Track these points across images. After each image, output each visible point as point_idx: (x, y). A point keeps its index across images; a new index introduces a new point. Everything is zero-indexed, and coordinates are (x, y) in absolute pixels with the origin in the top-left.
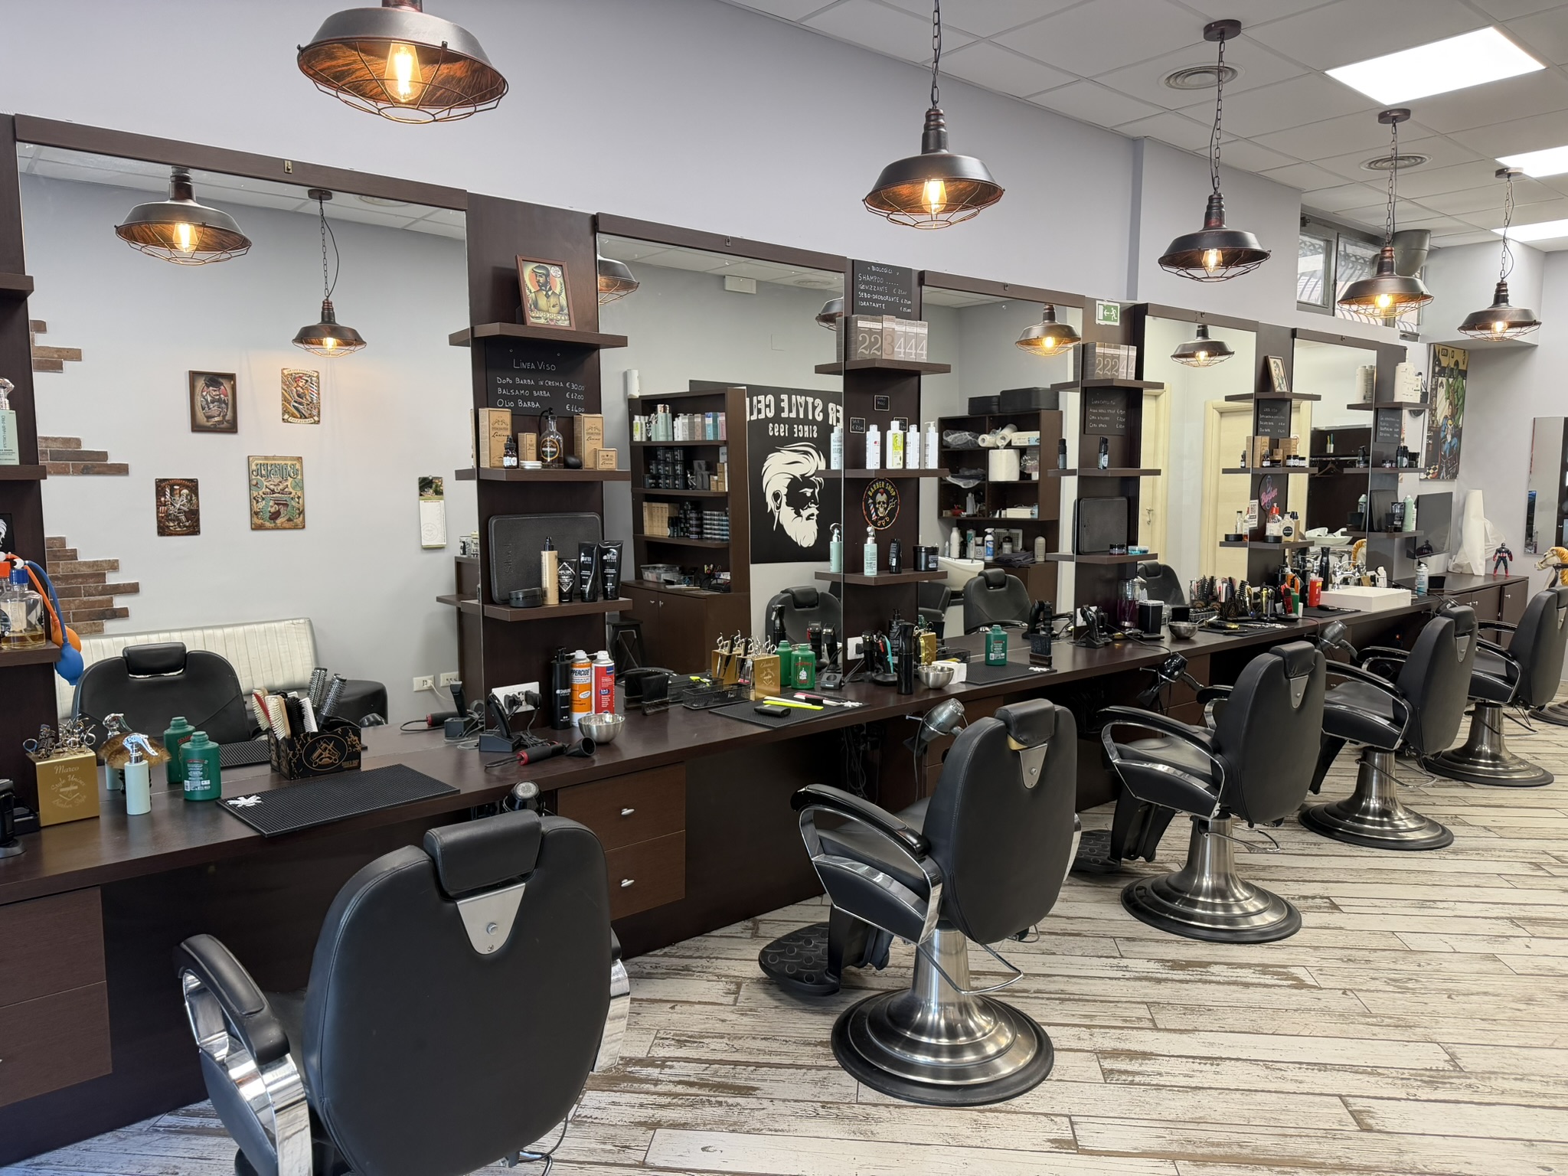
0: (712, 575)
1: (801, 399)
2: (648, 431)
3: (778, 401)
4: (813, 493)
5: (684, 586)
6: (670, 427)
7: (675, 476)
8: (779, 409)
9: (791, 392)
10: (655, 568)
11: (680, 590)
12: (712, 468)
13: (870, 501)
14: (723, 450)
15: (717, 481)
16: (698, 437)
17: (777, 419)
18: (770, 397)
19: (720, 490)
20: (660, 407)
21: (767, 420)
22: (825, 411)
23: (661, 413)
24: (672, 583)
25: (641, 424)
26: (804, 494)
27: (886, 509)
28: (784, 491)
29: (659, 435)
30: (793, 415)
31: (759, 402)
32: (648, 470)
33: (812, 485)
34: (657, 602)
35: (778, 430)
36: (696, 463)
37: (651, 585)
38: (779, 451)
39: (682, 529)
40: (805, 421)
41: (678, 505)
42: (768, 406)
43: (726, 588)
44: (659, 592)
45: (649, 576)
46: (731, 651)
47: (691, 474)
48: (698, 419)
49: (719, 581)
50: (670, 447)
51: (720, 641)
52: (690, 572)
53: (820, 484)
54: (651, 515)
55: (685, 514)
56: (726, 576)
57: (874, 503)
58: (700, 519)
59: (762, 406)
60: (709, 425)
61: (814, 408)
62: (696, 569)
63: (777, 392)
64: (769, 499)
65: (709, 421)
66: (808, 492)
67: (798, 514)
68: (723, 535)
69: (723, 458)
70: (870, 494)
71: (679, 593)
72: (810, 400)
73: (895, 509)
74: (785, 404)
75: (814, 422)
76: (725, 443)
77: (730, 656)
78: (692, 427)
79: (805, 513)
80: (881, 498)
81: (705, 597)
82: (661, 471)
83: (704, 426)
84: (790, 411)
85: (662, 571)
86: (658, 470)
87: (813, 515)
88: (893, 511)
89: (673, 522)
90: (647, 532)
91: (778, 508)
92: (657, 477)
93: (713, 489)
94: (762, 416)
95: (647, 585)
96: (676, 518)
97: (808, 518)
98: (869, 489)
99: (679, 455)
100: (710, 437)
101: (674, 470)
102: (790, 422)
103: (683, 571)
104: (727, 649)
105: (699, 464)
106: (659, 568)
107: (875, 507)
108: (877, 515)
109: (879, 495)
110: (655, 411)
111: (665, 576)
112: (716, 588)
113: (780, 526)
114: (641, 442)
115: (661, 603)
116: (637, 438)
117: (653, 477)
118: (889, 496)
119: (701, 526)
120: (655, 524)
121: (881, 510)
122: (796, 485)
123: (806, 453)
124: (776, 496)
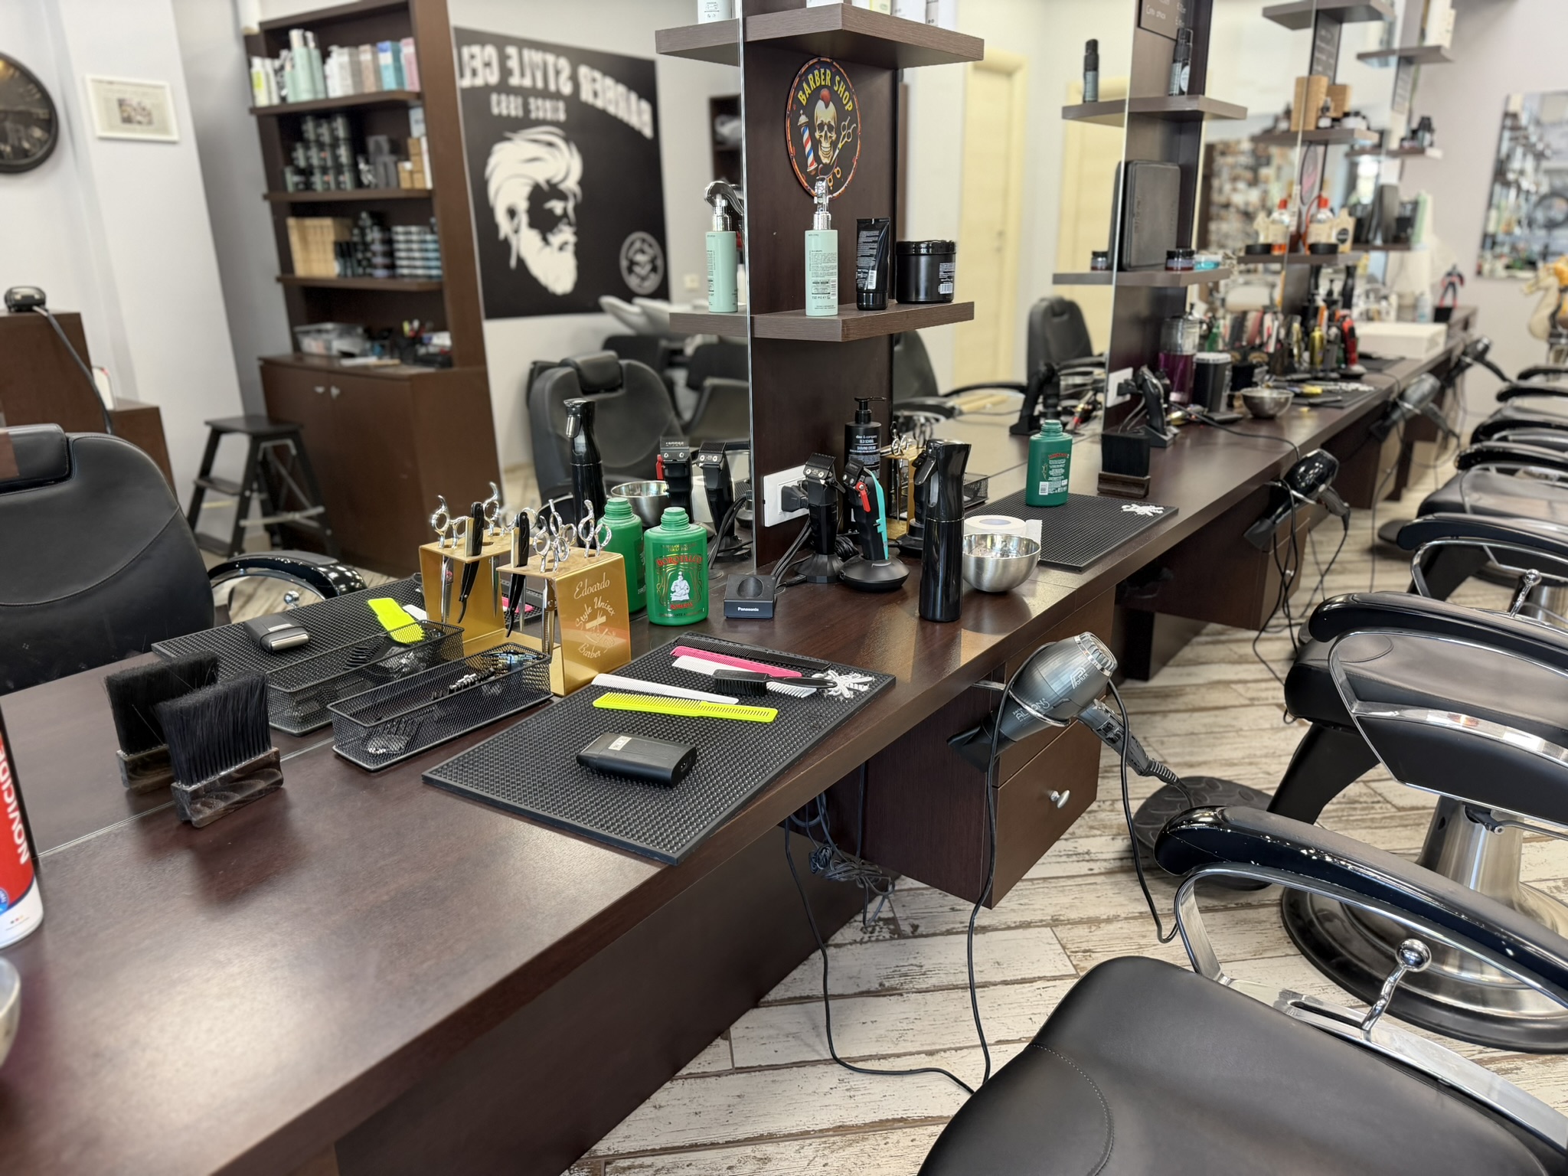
0: (417, 339)
1: (537, 57)
2: (281, 86)
3: (503, 58)
4: (565, 210)
5: (372, 360)
6: (318, 76)
7: (339, 169)
8: (505, 72)
9: (523, 44)
10: (319, 331)
11: (366, 367)
12: (400, 150)
13: (803, 119)
14: (416, 115)
15: (411, 173)
16: (370, 87)
17: (503, 87)
18: (490, 51)
19: (418, 185)
20: (295, 36)
21: (487, 89)
22: (574, 79)
23: (301, 46)
24: (349, 355)
25: (267, 76)
26: (551, 211)
27: (834, 145)
28: (522, 205)
29: (301, 91)
30: (527, 82)
31: (472, 57)
32: (290, 161)
33: (562, 196)
34: (328, 390)
35: (505, 106)
36: (372, 142)
37: (317, 362)
38: (508, 139)
39: (359, 262)
40: (545, 94)
41: (348, 222)
42: (487, 65)
43: (444, 359)
44: (330, 373)
45: (312, 345)
46: (477, 544)
47: (367, 162)
48: (365, 53)
49: (432, 350)
50: (324, 113)
51: (441, 520)
52: (383, 336)
53: (575, 196)
54: (304, 240)
55: (363, 234)
56: (442, 340)
57: (811, 125)
58: (389, 242)
59: (478, 64)
60: (387, 67)
61: (558, 73)
62: (390, 331)
63: (501, 42)
64: (501, 217)
65: (386, 58)
66: (557, 206)
67: (545, 240)
68: (429, 268)
69: (418, 129)
70: (803, 98)
71: (363, 373)
72: (550, 58)
73: (853, 144)
74: (513, 64)
75: (557, 96)
76: (419, 96)
77: (475, 564)
78: (356, 70)
79: (556, 239)
80: (825, 113)
81: (411, 378)
82: (315, 162)
83: (377, 71)
84: (523, 75)
85: (331, 336)
86: (308, 158)
87: (566, 243)
88: (848, 149)
89: (344, 250)
90: (301, 270)
91: (516, 231)
92: (306, 172)
93: (405, 184)
94: (479, 82)
95: (311, 361)
96: (348, 244)
97: (561, 248)
98: (800, 88)
99: (340, 127)
100: (389, 83)
101: (336, 158)
102: (524, 93)
103: (370, 335)
104: (465, 538)
105: (378, 141)
106: (327, 331)
107: (812, 136)
108: (817, 159)
109: (821, 104)
110: (287, 45)
111: (339, 345)
112: (427, 360)
113: (521, 262)
114: (270, 107)
115: (335, 391)
116: (263, 100)
117: (300, 171)
118: (841, 113)
119: (390, 254)
120: (314, 256)
121: (825, 144)
122: (540, 195)
123: (550, 144)
124: (512, 213)
